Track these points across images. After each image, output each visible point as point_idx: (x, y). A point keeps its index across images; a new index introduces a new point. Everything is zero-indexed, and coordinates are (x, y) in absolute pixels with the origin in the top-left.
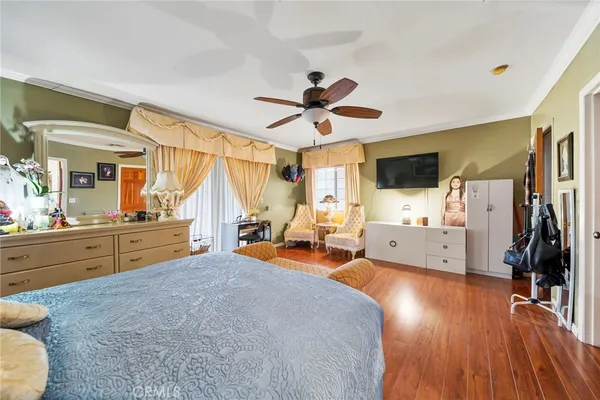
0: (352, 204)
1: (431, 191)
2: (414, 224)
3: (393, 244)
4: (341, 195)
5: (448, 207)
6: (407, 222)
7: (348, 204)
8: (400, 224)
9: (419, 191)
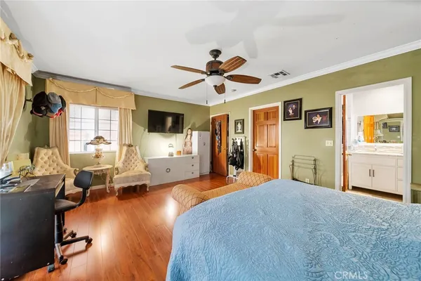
0: (124, 145)
1: (179, 135)
2: (175, 156)
3: (168, 170)
4: (115, 136)
5: (185, 145)
6: (171, 155)
7: (121, 145)
8: (167, 157)
9: (171, 136)
